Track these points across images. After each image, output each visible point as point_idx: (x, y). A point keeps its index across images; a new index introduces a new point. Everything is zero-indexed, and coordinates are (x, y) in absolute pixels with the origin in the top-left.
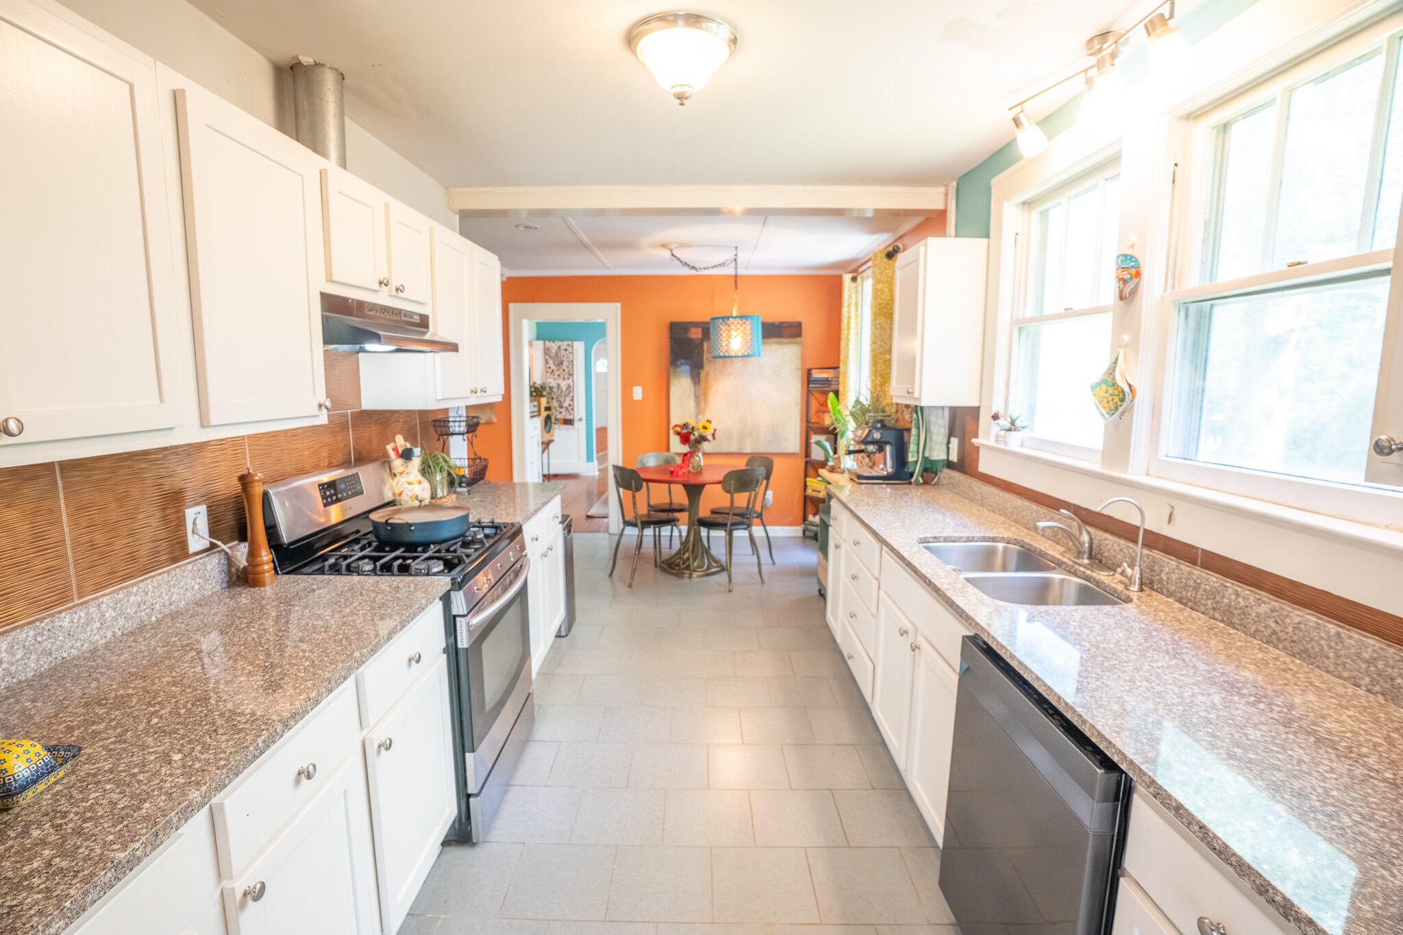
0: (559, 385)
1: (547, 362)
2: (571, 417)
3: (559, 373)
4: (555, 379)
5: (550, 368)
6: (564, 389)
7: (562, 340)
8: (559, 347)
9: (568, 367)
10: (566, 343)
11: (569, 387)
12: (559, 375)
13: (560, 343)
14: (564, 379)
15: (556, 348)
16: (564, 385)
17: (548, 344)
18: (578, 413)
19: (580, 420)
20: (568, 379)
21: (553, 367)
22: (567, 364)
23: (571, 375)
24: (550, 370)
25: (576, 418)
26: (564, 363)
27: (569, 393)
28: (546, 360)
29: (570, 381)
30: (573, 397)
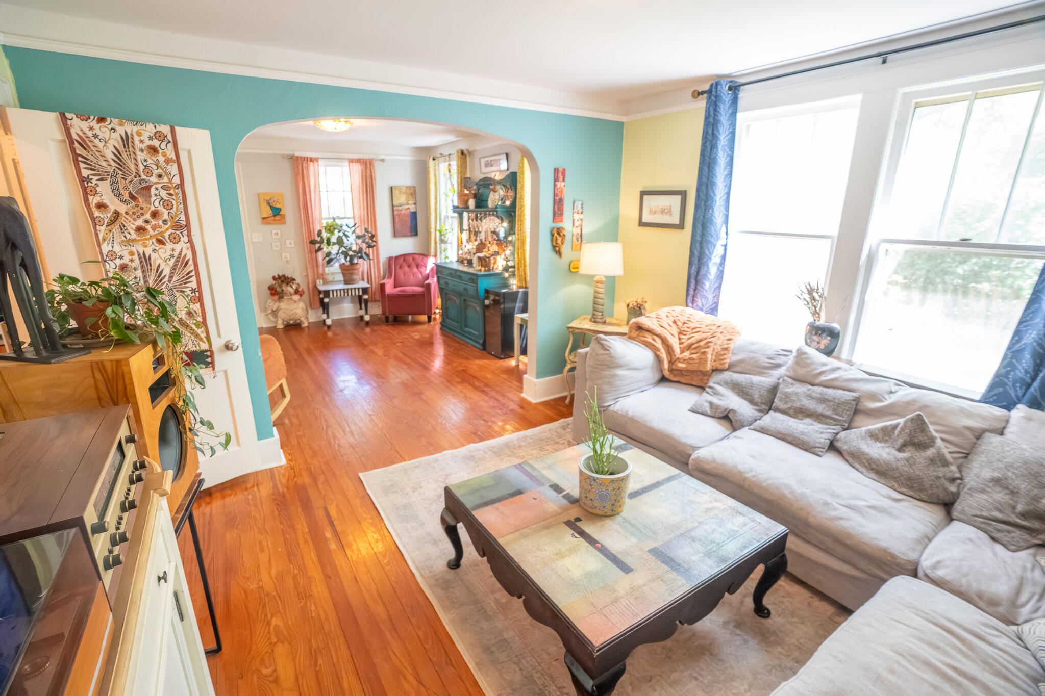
0: (145, 260)
1: (87, 192)
2: (204, 346)
3: (140, 222)
4: (129, 242)
5: (101, 206)
6: (167, 272)
7: (137, 121)
8: (126, 140)
9: (167, 205)
10: (150, 129)
11: (180, 262)
12: (140, 230)
13: (130, 128)
14: (160, 242)
15: (115, 140)
16: (162, 258)
17: (78, 126)
18: (219, 335)
19: (228, 347)
20: (175, 240)
21: (114, 204)
22: (164, 194)
23: (183, 227)
24: (107, 216)
25: (217, 343)
26: (153, 191)
27: (186, 280)
28: (83, 180)
29: (182, 246)
30: (199, 289)
